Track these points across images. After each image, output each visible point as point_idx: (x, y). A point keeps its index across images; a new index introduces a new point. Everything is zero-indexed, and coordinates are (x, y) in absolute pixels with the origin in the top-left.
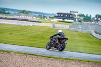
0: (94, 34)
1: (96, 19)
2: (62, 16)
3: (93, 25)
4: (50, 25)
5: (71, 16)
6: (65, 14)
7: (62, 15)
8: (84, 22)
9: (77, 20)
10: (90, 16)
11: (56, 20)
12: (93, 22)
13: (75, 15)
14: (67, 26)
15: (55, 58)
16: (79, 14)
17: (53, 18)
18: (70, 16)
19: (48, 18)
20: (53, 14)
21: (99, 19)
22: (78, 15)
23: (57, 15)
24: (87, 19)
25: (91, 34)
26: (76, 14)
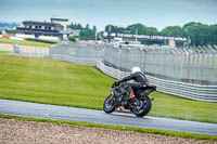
0: (102, 67)
1: (106, 34)
2: (34, 29)
3: (101, 47)
4: (9, 48)
5: (52, 28)
6: (41, 24)
7: (34, 27)
8: (82, 42)
9: (65, 36)
10: (94, 28)
11: (20, 37)
12: (100, 42)
13: (62, 27)
14: (44, 50)
15: (20, 119)
16: (69, 23)
17: (14, 33)
18: (50, 29)
19: (4, 32)
20: (14, 25)
21: (114, 35)
22: (68, 27)
23: (23, 26)
24: (88, 34)
25: (95, 67)
26: (64, 24)
